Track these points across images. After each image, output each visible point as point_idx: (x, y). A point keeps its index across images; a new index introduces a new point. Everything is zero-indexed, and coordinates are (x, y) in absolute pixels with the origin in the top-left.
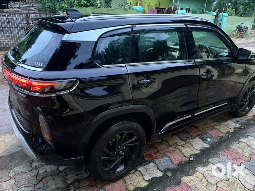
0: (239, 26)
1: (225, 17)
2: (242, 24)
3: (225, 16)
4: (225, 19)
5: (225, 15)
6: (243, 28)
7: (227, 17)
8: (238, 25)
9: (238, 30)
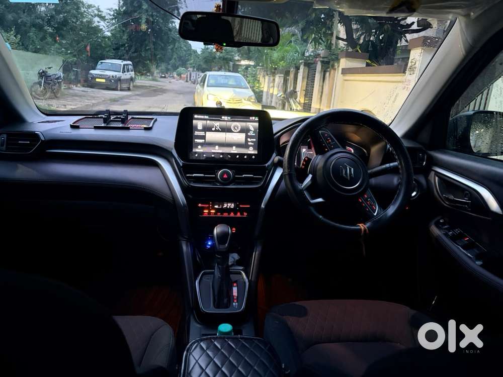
0: (43, 72)
2: (50, 68)
6: (52, 78)
8: (41, 71)
9: (44, 81)
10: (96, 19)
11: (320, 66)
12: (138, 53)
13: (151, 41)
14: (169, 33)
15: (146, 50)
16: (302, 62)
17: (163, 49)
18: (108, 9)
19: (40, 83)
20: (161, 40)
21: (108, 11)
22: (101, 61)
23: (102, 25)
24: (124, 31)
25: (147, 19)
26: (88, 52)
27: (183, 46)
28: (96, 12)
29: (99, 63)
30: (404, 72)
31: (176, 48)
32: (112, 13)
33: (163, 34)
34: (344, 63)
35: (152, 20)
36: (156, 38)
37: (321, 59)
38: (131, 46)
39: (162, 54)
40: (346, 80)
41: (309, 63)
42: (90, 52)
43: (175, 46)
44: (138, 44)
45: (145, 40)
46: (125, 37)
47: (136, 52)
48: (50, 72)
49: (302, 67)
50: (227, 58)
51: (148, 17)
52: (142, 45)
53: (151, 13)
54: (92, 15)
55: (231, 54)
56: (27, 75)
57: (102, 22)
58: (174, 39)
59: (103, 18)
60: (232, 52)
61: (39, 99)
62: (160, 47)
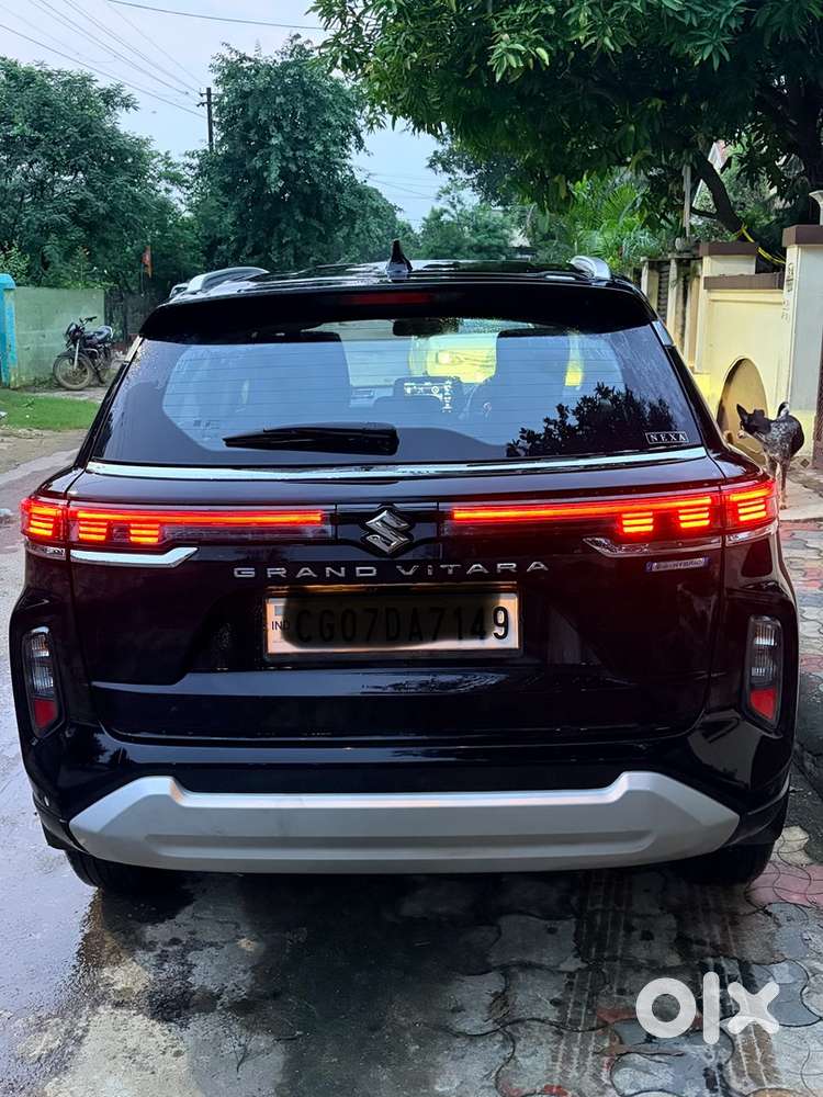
0: (77, 329)
1: (6, 294)
2: (91, 319)
3: (6, 290)
4: (10, 305)
5: (4, 284)
6: (95, 340)
7: (12, 293)
8: (74, 327)
9: (80, 349)
10: (163, 184)
11: (675, 272)
12: (262, 255)
13: (292, 222)
14: (338, 196)
15: (282, 246)
16: (644, 262)
17: (323, 238)
18: (186, 154)
19: (69, 355)
20: (319, 217)
21: (188, 160)
22: (178, 286)
23: (177, 196)
24: (226, 205)
25: (281, 168)
26: (146, 266)
27: (373, 227)
28: (161, 167)
29: (173, 291)
30: (781, 287)
31: (357, 235)
32: (196, 162)
33: (322, 202)
34: (709, 267)
35: (294, 168)
36: (307, 213)
37: (676, 256)
38: (245, 239)
39: (321, 251)
40: (714, 301)
41: (659, 262)
42: (152, 266)
43: (353, 228)
44: (261, 234)
45: (279, 221)
46: (229, 219)
47: (258, 253)
48: (90, 329)
49: (645, 271)
50: (491, 246)
51: (284, 164)
52: (270, 234)
53: (291, 153)
54: (153, 178)
55: (499, 233)
56: (41, 338)
57: (175, 188)
58: (348, 210)
59: (176, 180)
60: (503, 228)
61: (68, 389)
62: (317, 234)
